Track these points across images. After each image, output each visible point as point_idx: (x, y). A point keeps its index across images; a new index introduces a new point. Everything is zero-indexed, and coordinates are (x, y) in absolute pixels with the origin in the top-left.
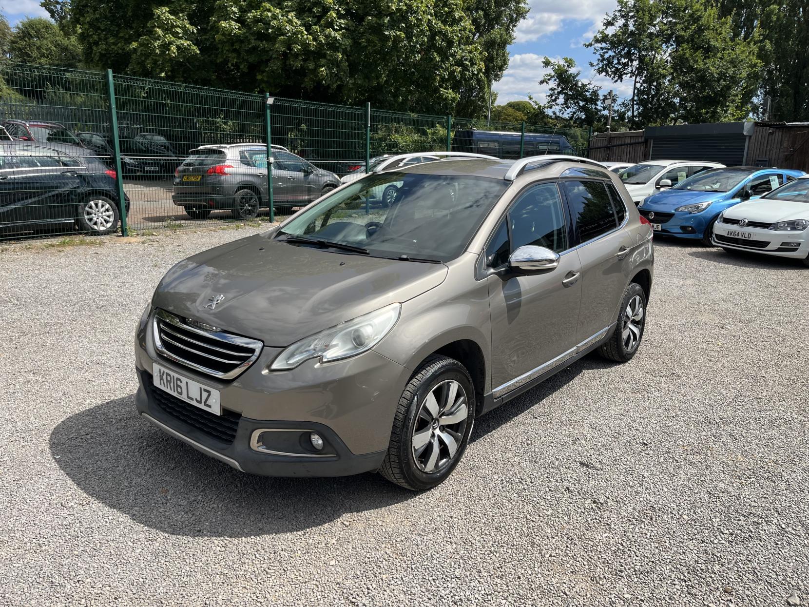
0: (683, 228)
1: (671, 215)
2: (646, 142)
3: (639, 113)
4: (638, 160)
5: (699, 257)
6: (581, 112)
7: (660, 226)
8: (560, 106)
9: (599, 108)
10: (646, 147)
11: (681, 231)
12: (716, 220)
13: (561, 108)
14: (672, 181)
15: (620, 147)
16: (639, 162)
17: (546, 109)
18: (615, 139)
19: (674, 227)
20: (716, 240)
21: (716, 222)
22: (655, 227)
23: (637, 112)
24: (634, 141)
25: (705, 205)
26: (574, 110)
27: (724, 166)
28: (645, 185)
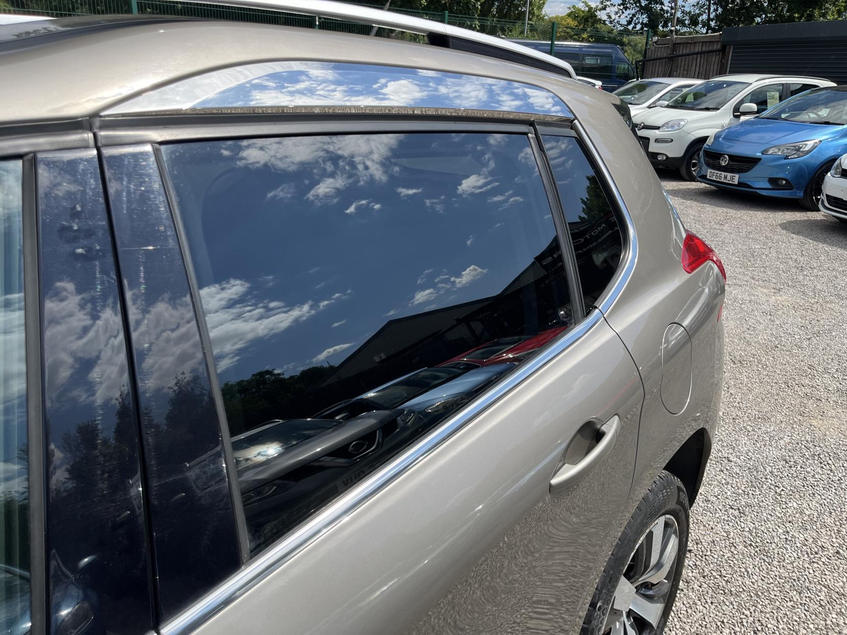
0: (772, 181)
1: (755, 161)
2: (723, 49)
3: (716, 15)
4: (711, 75)
5: (798, 233)
6: (642, 14)
7: (737, 176)
8: (616, 7)
9: (665, 8)
10: (723, 58)
11: (769, 186)
12: (829, 171)
13: (617, 10)
14: (758, 104)
15: (688, 57)
16: (713, 77)
17: (598, 12)
18: (682, 46)
19: (758, 180)
20: (827, 204)
21: (829, 174)
22: (728, 178)
23: (714, 13)
24: (707, 49)
25: (810, 144)
26: (633, 12)
28: (718, 111)
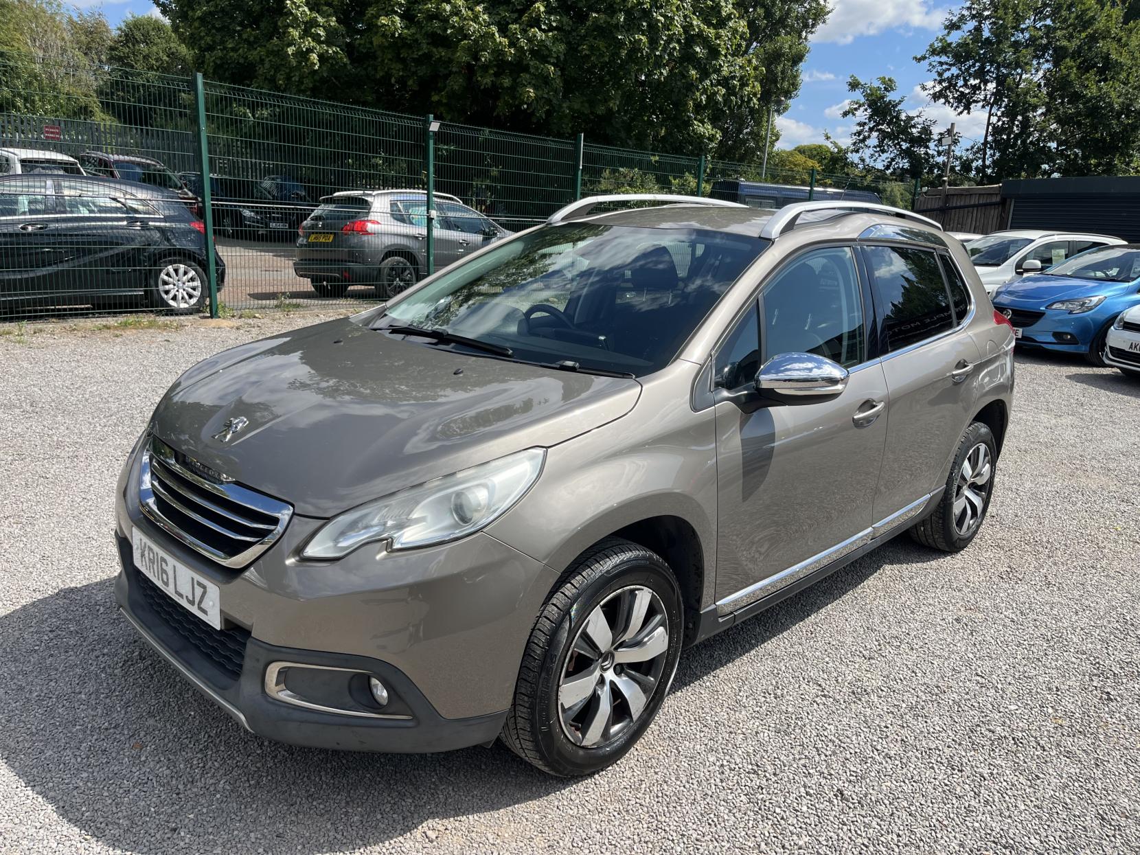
0: (1056, 335)
1: (1040, 315)
2: (1003, 202)
3: (994, 162)
4: (989, 230)
5: (1082, 382)
6: (903, 158)
7: (1021, 330)
8: (871, 149)
9: (930, 152)
10: (1003, 211)
11: (1054, 341)
12: (1112, 324)
13: (873, 152)
14: (1042, 262)
15: (962, 210)
16: (992, 232)
17: (849, 154)
18: (955, 197)
19: (1042, 334)
20: (1111, 356)
21: (1112, 328)
23: (990, 159)
24: (984, 202)
25: (1095, 300)
26: (892, 155)
27: (1125, 243)
28: (999, 267)
